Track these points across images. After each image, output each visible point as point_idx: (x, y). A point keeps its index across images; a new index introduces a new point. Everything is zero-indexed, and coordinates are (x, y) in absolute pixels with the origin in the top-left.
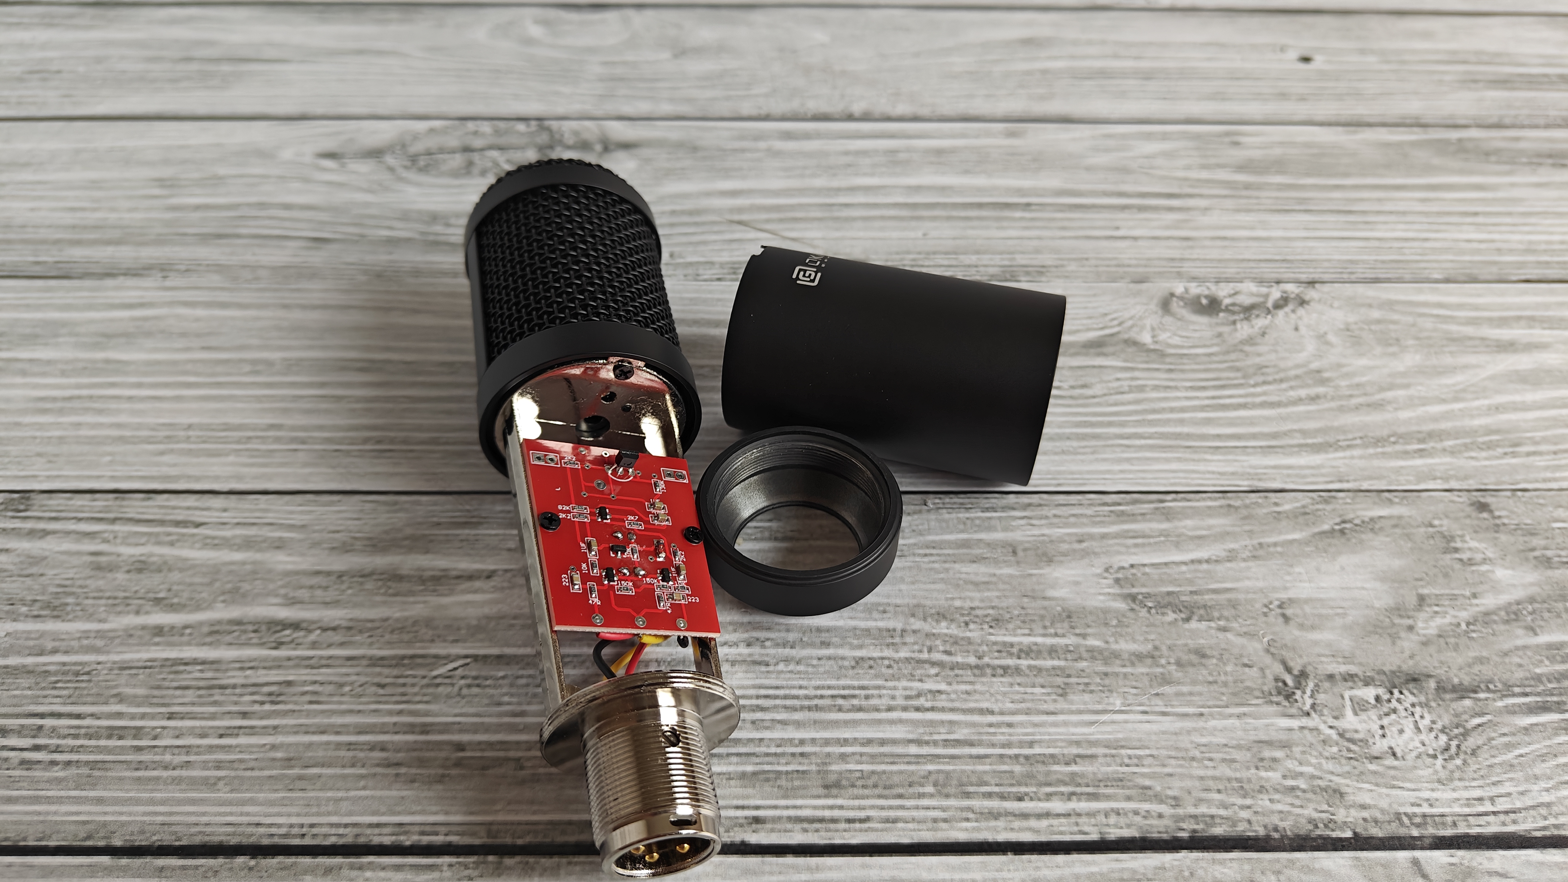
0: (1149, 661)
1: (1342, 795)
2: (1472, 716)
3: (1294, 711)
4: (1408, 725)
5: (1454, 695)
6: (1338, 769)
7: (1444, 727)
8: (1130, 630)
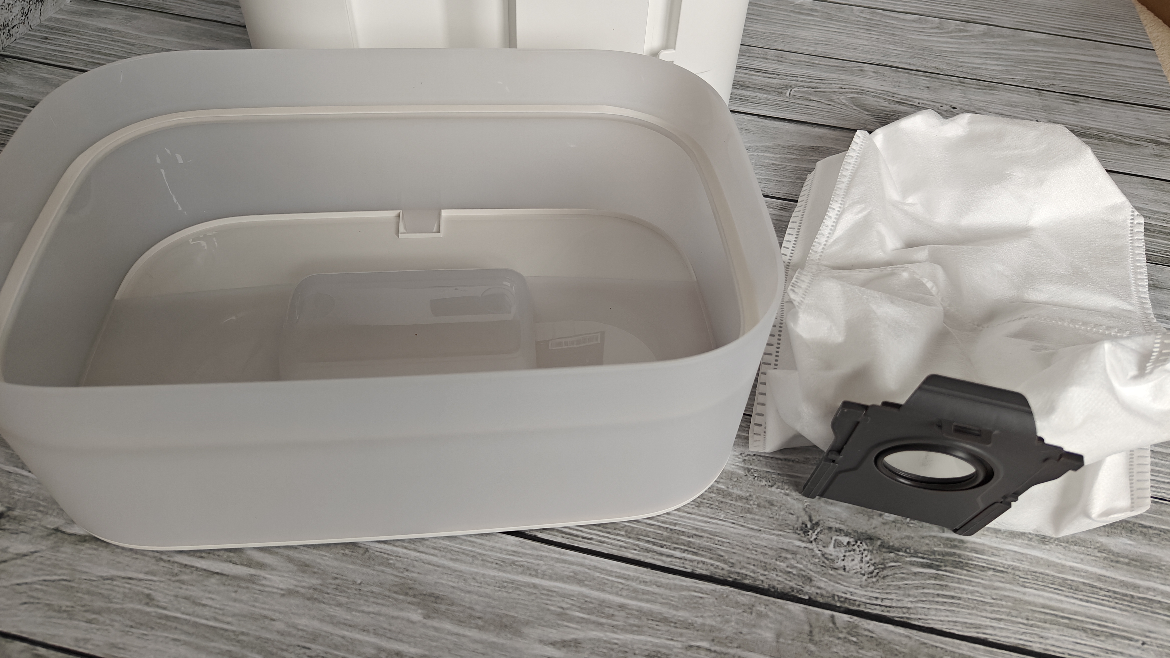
0: (745, 501)
1: (811, 580)
2: (891, 562)
3: (805, 539)
4: (858, 558)
5: (887, 550)
6: (815, 569)
7: (875, 563)
8: (741, 485)
